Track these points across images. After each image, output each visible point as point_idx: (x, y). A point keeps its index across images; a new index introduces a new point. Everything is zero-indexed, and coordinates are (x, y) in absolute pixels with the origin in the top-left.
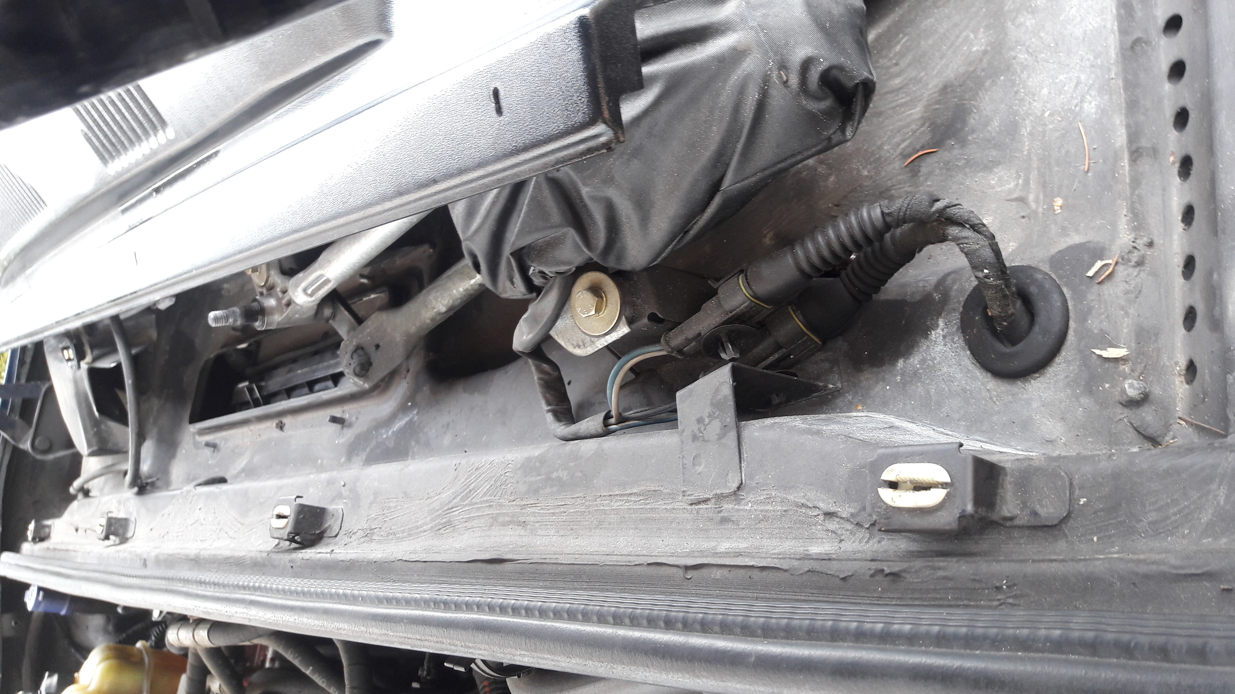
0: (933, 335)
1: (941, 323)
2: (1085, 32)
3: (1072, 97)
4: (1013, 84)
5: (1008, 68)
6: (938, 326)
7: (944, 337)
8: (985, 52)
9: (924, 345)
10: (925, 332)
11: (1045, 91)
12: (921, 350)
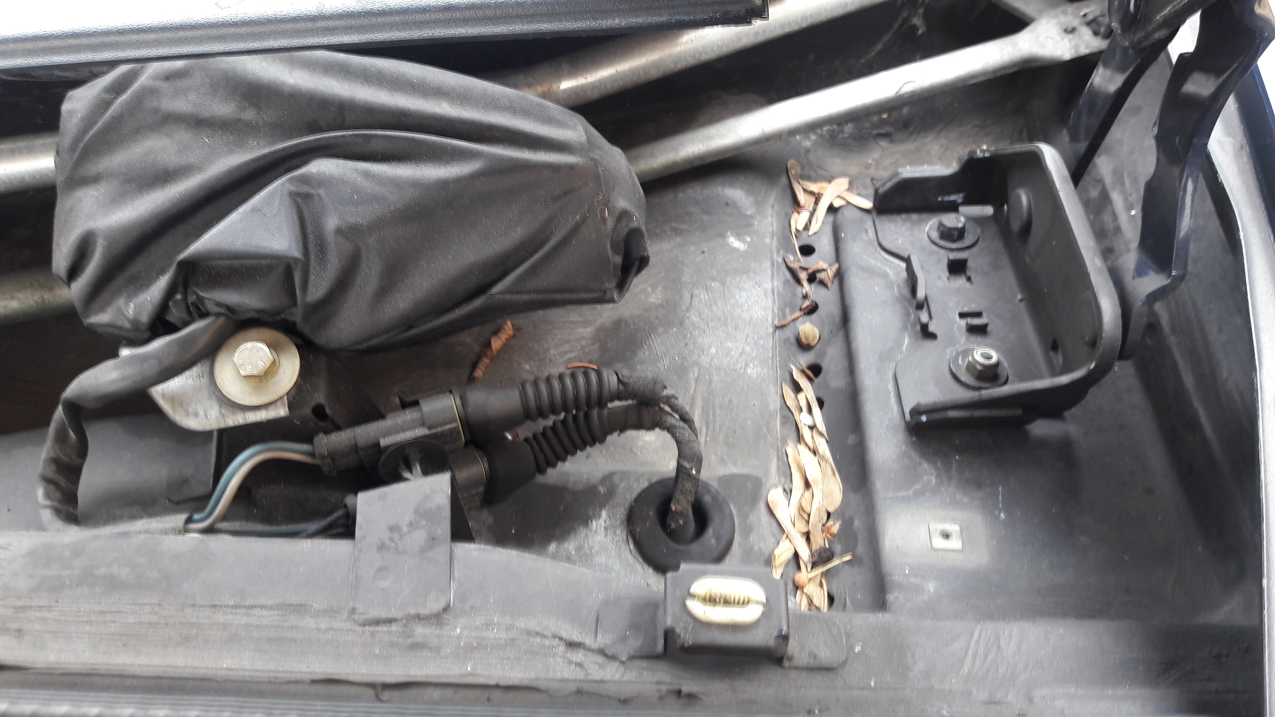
0: (594, 524)
1: (604, 514)
2: (751, 318)
3: (737, 361)
4: (685, 337)
5: (681, 323)
6: (600, 516)
7: (606, 529)
8: (661, 306)
9: (582, 532)
10: (586, 521)
11: (713, 350)
12: (578, 537)
